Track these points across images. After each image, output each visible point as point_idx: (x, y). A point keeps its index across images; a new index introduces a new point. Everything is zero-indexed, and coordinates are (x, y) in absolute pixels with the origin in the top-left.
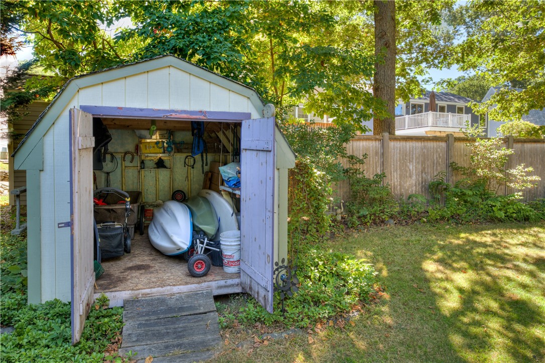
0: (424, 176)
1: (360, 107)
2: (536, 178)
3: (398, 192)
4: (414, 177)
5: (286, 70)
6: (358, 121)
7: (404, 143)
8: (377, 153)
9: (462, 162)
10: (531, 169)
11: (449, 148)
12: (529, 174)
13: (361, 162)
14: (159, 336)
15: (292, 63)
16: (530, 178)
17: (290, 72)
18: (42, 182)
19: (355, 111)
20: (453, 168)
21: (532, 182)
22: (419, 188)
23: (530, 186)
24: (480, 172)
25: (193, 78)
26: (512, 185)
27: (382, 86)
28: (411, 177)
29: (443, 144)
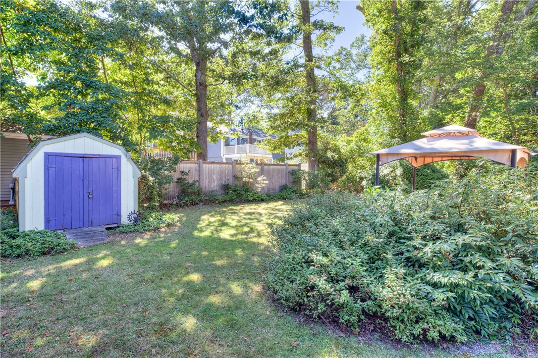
0: (221, 181)
1: (187, 146)
2: (267, 182)
3: (207, 189)
4: (216, 182)
5: (144, 127)
6: (186, 154)
7: (211, 165)
8: (196, 170)
9: (239, 175)
10: (265, 178)
11: (233, 167)
12: (264, 180)
13: (187, 174)
14: (83, 238)
15: (147, 123)
16: (265, 182)
17: (147, 128)
18: (26, 183)
19: (185, 148)
20: (236, 177)
21: (266, 184)
22: (218, 187)
23: (264, 185)
24: (244, 179)
25: (95, 141)
26: (257, 185)
27: (200, 135)
28: (214, 182)
29: (231, 166)
